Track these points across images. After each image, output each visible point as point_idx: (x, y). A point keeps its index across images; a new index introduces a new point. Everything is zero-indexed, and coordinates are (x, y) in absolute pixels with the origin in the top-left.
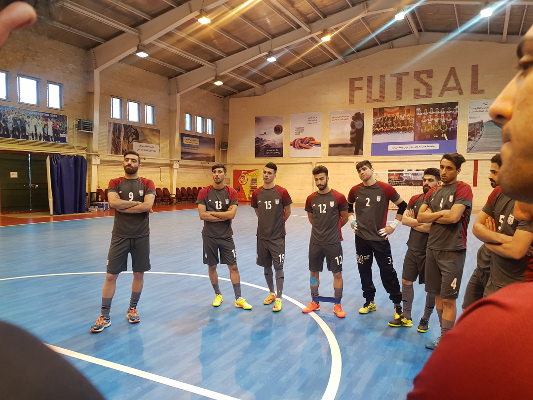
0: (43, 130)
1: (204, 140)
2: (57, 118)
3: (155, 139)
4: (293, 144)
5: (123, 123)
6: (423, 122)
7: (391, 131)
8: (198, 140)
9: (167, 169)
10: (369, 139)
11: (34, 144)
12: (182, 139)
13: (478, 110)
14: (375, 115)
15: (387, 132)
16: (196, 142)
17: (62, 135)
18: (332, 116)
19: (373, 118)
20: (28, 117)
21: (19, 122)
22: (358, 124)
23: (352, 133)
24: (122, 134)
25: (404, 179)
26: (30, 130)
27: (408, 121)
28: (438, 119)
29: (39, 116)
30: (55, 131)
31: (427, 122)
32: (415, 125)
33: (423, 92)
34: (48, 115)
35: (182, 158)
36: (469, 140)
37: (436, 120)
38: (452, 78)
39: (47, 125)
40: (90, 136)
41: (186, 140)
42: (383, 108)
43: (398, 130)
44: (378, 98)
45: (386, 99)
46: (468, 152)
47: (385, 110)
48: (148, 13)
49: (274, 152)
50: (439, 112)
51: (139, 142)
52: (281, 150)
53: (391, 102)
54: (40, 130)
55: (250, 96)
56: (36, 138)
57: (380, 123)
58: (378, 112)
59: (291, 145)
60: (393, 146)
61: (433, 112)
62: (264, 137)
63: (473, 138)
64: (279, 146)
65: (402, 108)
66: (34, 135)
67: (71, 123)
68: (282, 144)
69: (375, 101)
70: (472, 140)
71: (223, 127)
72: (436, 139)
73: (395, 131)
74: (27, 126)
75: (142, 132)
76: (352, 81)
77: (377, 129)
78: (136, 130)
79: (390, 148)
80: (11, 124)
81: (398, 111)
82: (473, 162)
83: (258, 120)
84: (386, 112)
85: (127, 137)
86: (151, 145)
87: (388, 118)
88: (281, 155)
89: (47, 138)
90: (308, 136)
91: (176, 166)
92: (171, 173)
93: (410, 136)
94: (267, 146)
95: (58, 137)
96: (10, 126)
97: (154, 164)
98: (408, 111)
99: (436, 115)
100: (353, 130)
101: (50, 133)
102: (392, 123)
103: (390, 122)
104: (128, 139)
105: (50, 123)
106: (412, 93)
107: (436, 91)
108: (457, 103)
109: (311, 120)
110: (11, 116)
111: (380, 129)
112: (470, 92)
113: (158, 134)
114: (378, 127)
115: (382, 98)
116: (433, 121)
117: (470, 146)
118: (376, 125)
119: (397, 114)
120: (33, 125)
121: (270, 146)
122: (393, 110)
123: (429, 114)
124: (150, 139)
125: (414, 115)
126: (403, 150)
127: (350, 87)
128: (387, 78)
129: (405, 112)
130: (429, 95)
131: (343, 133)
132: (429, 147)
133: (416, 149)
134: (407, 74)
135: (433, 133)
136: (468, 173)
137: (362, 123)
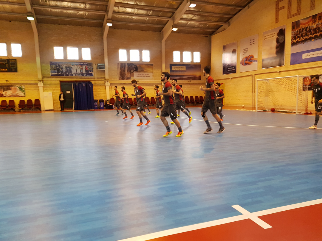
0: (80, 71)
1: (191, 66)
3: (151, 70)
5: (127, 63)
10: (289, 50)
12: (171, 68)
14: (293, 28)
15: (302, 42)
16: (184, 68)
19: (291, 32)
20: (73, 66)
21: (68, 68)
24: (126, 69)
27: (319, 28)
29: (78, 64)
30: (86, 71)
34: (83, 63)
39: (82, 68)
41: (174, 68)
42: (299, 21)
43: (311, 39)
44: (296, 12)
45: (302, 12)
53: (306, 13)
55: (222, 31)
56: (77, 75)
57: (297, 35)
58: (295, 25)
59: (241, 63)
60: (307, 54)
65: (314, 17)
69: (294, 15)
71: (208, 56)
73: (308, 40)
75: (140, 66)
76: (278, 2)
77: (294, 41)
79: (304, 56)
80: (65, 70)
81: (311, 21)
84: (301, 24)
86: (147, 73)
87: (303, 29)
89: (82, 74)
90: (250, 55)
93: (320, 43)
95: (88, 74)
97: (150, 84)
98: (320, 18)
101: (84, 72)
103: (304, 32)
105: (84, 67)
109: (252, 42)
111: (297, 40)
113: (151, 66)
115: (299, 12)
118: (294, 38)
122: (307, 21)
124: (146, 70)
126: (314, 56)
127: (276, 8)
129: (317, 20)
131: (271, 48)
137: (284, 38)
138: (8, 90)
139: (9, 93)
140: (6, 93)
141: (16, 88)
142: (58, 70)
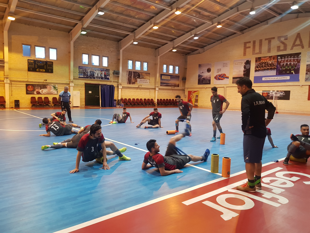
0: (101, 75)
1: (173, 76)
2: (106, 70)
3: (148, 77)
4: (216, 78)
5: (133, 71)
6: (281, 64)
7: (265, 70)
8: (170, 77)
9: (153, 91)
10: (253, 74)
11: (97, 81)
12: (161, 77)
14: (256, 61)
15: (262, 70)
16: (169, 78)
17: (107, 77)
18: (235, 62)
19: (255, 63)
20: (95, 71)
21: (92, 72)
22: (247, 66)
23: (244, 71)
24: (133, 76)
25: (270, 96)
26: (96, 75)
27: (273, 64)
28: (289, 62)
29: (99, 70)
30: (105, 75)
31: (284, 64)
32: (277, 66)
33: (282, 48)
34: (102, 69)
35: (161, 85)
36: (306, 74)
37: (289, 63)
38: (298, 39)
39: (102, 73)
40: (118, 77)
41: (163, 77)
42: (261, 57)
43: (268, 69)
44: (258, 52)
45: (262, 52)
46: (305, 81)
47: (262, 58)
48: (137, 26)
49: (206, 82)
50: (290, 59)
51: (140, 79)
52: (210, 81)
53: (265, 54)
54: (99, 75)
55: (197, 54)
56: (98, 78)
57: (259, 66)
58: (258, 59)
59: (215, 78)
60: (265, 78)
61: (287, 59)
62: (202, 74)
64: (209, 79)
65: (270, 57)
67: (111, 72)
68: (210, 78)
69: (257, 54)
70: (308, 74)
71: (184, 70)
72: (288, 74)
73: (266, 69)
74: (95, 74)
75: (142, 74)
76: (245, 43)
78: (139, 74)
79: (263, 79)
80: (89, 73)
81: (268, 59)
82: (308, 86)
83: (200, 66)
84: (262, 59)
85: (135, 77)
86: (146, 80)
87: (263, 63)
88: (210, 83)
89: (102, 78)
90: (223, 73)
91: (157, 89)
92: (155, 92)
93: (274, 72)
94: (203, 79)
95: (106, 78)
96: (89, 74)
97: (147, 88)
98: (274, 59)
99: (289, 60)
100: (245, 69)
101: (103, 76)
102: (265, 65)
103: (264, 65)
104: (135, 78)
105: (103, 72)
106: (276, 49)
107: (289, 47)
108: (300, 53)
109: (225, 65)
110: (89, 70)
111: (259, 69)
112: (308, 47)
113: (149, 75)
114: (258, 68)
115: (260, 52)
116: (287, 64)
117: (307, 77)
118: (257, 67)
119: (268, 60)
120: (97, 73)
121: (205, 79)
122: (266, 58)
123: (285, 60)
124: (145, 77)
125: (276, 61)
126: (270, 80)
127: (244, 47)
128: (263, 41)
129: (272, 59)
130: (285, 49)
131: (240, 71)
132: (284, 78)
133: (277, 79)
134: (274, 38)
135: (286, 70)
136: (305, 93)
137: (249, 66)
138: (44, 88)
139: (45, 91)
140: (43, 90)
141: (51, 87)
142: (84, 74)
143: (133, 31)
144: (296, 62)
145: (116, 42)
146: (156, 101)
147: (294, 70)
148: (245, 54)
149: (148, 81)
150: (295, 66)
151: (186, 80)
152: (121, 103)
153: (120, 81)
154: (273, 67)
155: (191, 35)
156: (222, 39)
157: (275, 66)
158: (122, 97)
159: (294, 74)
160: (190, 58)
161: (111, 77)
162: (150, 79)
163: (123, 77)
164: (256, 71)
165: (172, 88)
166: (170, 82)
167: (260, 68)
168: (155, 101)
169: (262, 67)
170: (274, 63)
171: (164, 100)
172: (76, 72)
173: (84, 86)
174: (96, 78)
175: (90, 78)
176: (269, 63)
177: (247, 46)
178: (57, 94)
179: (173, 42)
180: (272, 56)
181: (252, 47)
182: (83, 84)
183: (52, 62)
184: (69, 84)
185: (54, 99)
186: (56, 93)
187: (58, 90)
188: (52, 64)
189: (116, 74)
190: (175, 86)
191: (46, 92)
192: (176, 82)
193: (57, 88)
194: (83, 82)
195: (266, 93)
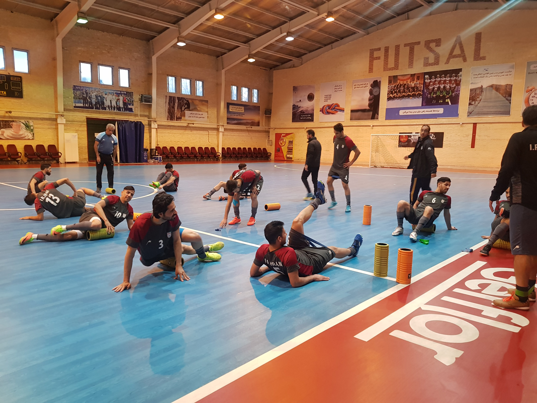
0: (116, 104)
1: (249, 107)
2: (126, 94)
3: (204, 108)
4: (322, 110)
5: (177, 96)
6: (431, 88)
7: (403, 97)
8: (243, 108)
9: (215, 132)
10: (384, 104)
11: (110, 113)
12: (228, 108)
13: (479, 76)
14: (390, 82)
15: (399, 97)
16: (242, 109)
17: (129, 107)
18: (354, 84)
19: (388, 86)
20: (106, 94)
21: (99, 98)
22: (375, 90)
23: (370, 100)
24: (176, 105)
25: (412, 141)
26: (107, 103)
27: (417, 88)
28: (443, 85)
29: (113, 93)
30: (125, 104)
31: (434, 88)
32: (423, 91)
33: (432, 60)
34: (120, 92)
35: (228, 123)
36: (470, 104)
37: (442, 87)
38: (458, 47)
39: (119, 99)
40: (150, 106)
41: (231, 108)
42: (397, 76)
43: (409, 96)
44: (393, 66)
45: (399, 67)
46: (468, 116)
47: (399, 77)
49: (307, 117)
50: (444, 79)
51: (190, 110)
52: (312, 115)
53: (405, 70)
54: (114, 104)
55: (290, 68)
56: (112, 109)
57: (394, 90)
58: (393, 79)
59: (320, 111)
60: (404, 111)
61: (439, 79)
62: (299, 104)
63: (473, 103)
64: (311, 112)
65: (413, 75)
66: (110, 107)
67: (136, 97)
68: (313, 110)
69: (390, 69)
70: (472, 105)
71: (267, 96)
72: (441, 104)
73: (406, 97)
74: (105, 101)
75: (193, 102)
76: (372, 52)
77: (391, 95)
78: (188, 101)
79: (401, 113)
80: (94, 100)
81: (409, 78)
82: (472, 125)
83: (295, 89)
84: (399, 80)
85: (180, 107)
86: (201, 113)
87: (401, 85)
88: (312, 120)
89: (119, 109)
90: (335, 103)
91: (221, 129)
92: (218, 135)
93: (418, 102)
94: (301, 112)
95: (127, 108)
96: (94, 101)
97: (203, 128)
98: (418, 78)
99: (442, 82)
100: (371, 97)
101: (121, 105)
102: (404, 89)
103: (402, 88)
104: (181, 108)
105: (121, 98)
106: (422, 61)
107: (443, 60)
108: (460, 70)
109: (338, 88)
110: (94, 94)
112: (473, 59)
113: (206, 103)
114: (392, 93)
115: (396, 67)
116: (439, 88)
117: (470, 110)
118: (390, 92)
119: (409, 81)
120: (109, 100)
121: (304, 112)
122: (406, 78)
123: (435, 81)
124: (199, 108)
125: (423, 82)
126: (412, 114)
127: (370, 57)
128: (402, 47)
129: (416, 80)
130: (437, 62)
131: (363, 99)
132: (434, 111)
133: (423, 113)
134: (419, 43)
135: (438, 98)
136: (467, 136)
137: (378, 90)
138: (6, 128)
139: (8, 132)
140: (4, 132)
141: (20, 125)
142: (85, 99)
143: (176, 21)
144: (453, 85)
145: (144, 42)
146: (220, 151)
147: (451, 98)
148: (371, 70)
149: (205, 115)
150: (453, 92)
151: (270, 115)
152: (157, 154)
153: (154, 115)
154: (417, 93)
155: (281, 34)
156: (333, 42)
157: (420, 91)
158: (158, 145)
159: (450, 104)
160: (277, 74)
161: (136, 107)
162: (207, 112)
163: (159, 107)
164: (389, 99)
165: (248, 129)
166: (244, 117)
167: (395, 94)
168: (218, 150)
169: (399, 92)
170: (418, 86)
171: (234, 149)
172: (68, 97)
173: (86, 123)
174: (107, 108)
175: (97, 108)
176: (411, 85)
177: (375, 56)
178: (33, 139)
179: (250, 44)
180: (415, 74)
181: (382, 58)
182: (82, 120)
183: (21, 77)
184: (56, 120)
185: (28, 148)
186: (30, 136)
187: (35, 131)
188: (21, 81)
189: (145, 101)
190: (253, 124)
191: (11, 135)
192: (255, 117)
193: (32, 128)
194: (82, 116)
195: (405, 136)
